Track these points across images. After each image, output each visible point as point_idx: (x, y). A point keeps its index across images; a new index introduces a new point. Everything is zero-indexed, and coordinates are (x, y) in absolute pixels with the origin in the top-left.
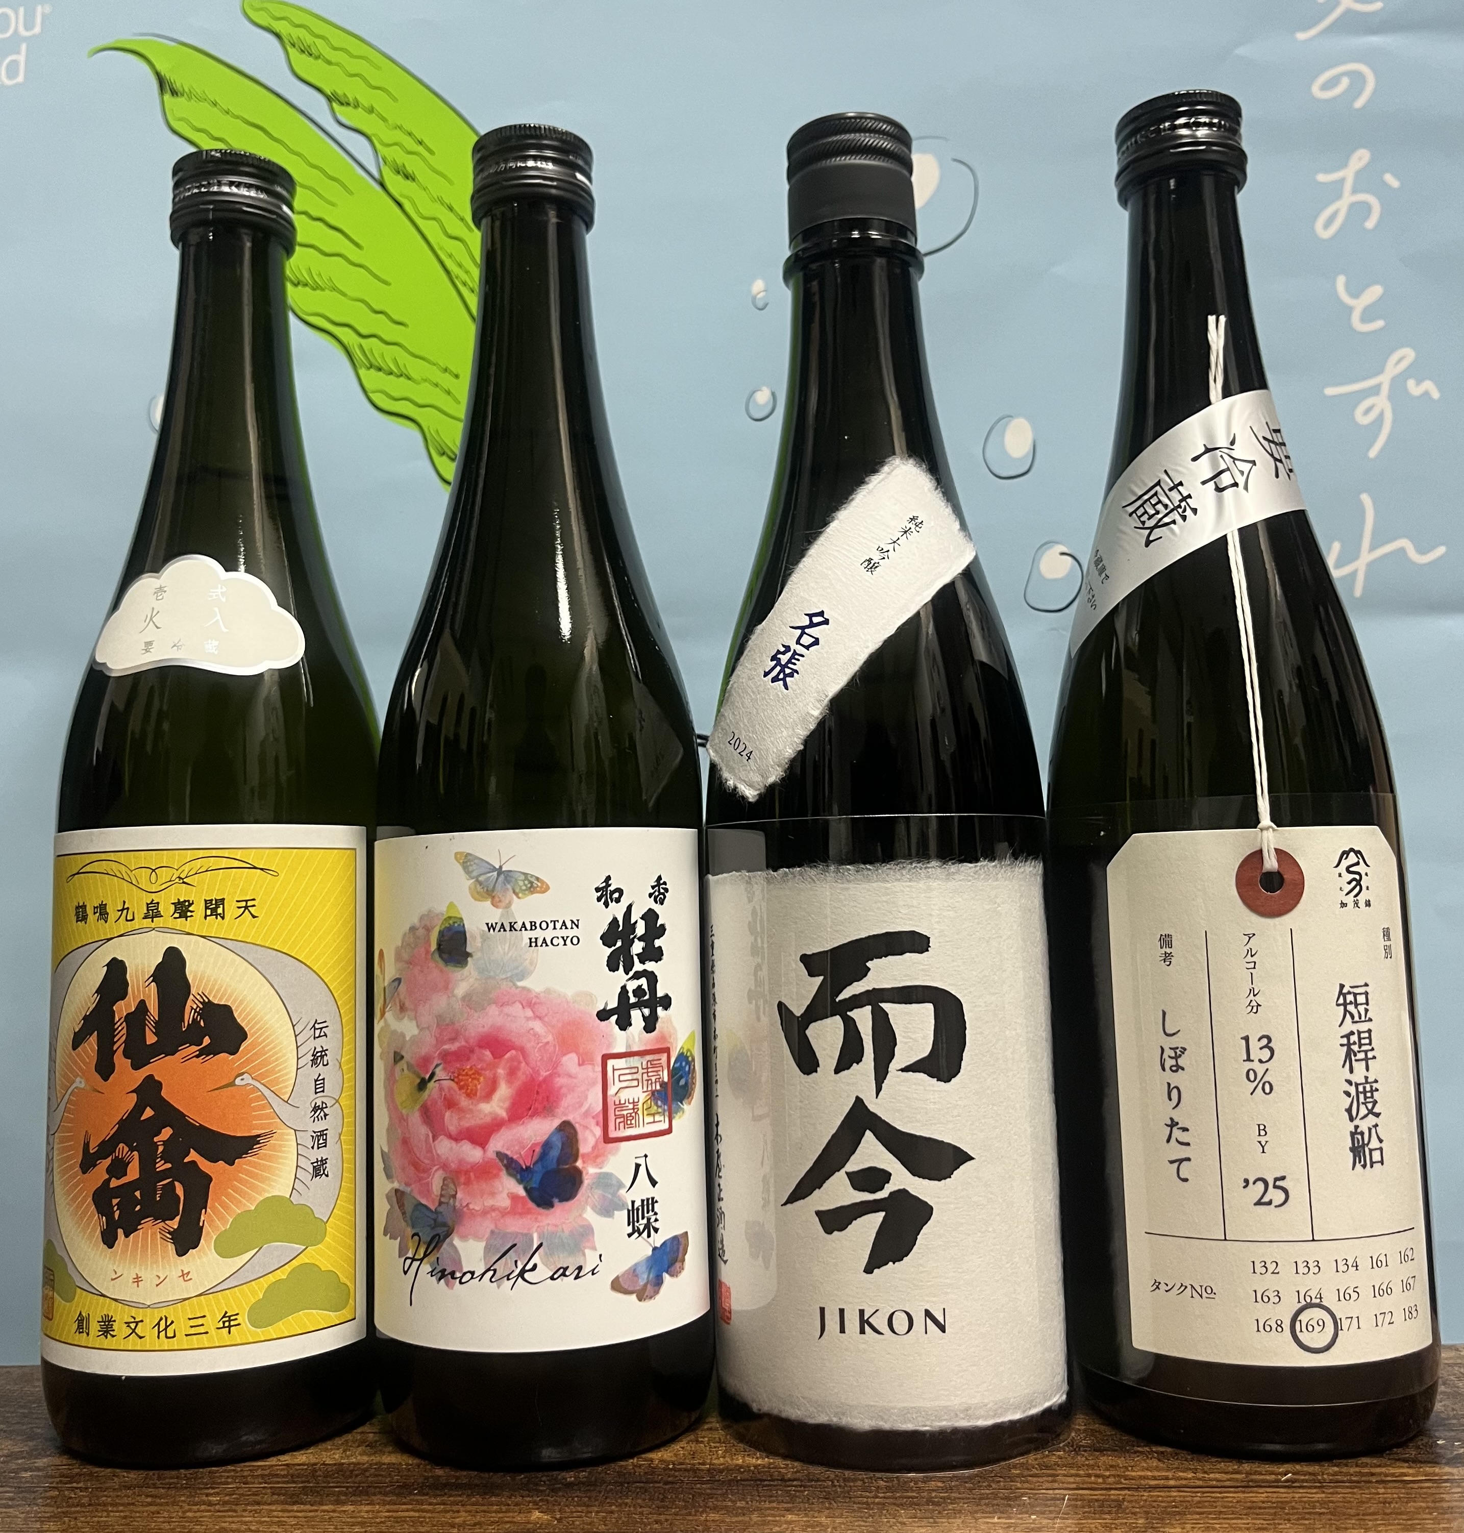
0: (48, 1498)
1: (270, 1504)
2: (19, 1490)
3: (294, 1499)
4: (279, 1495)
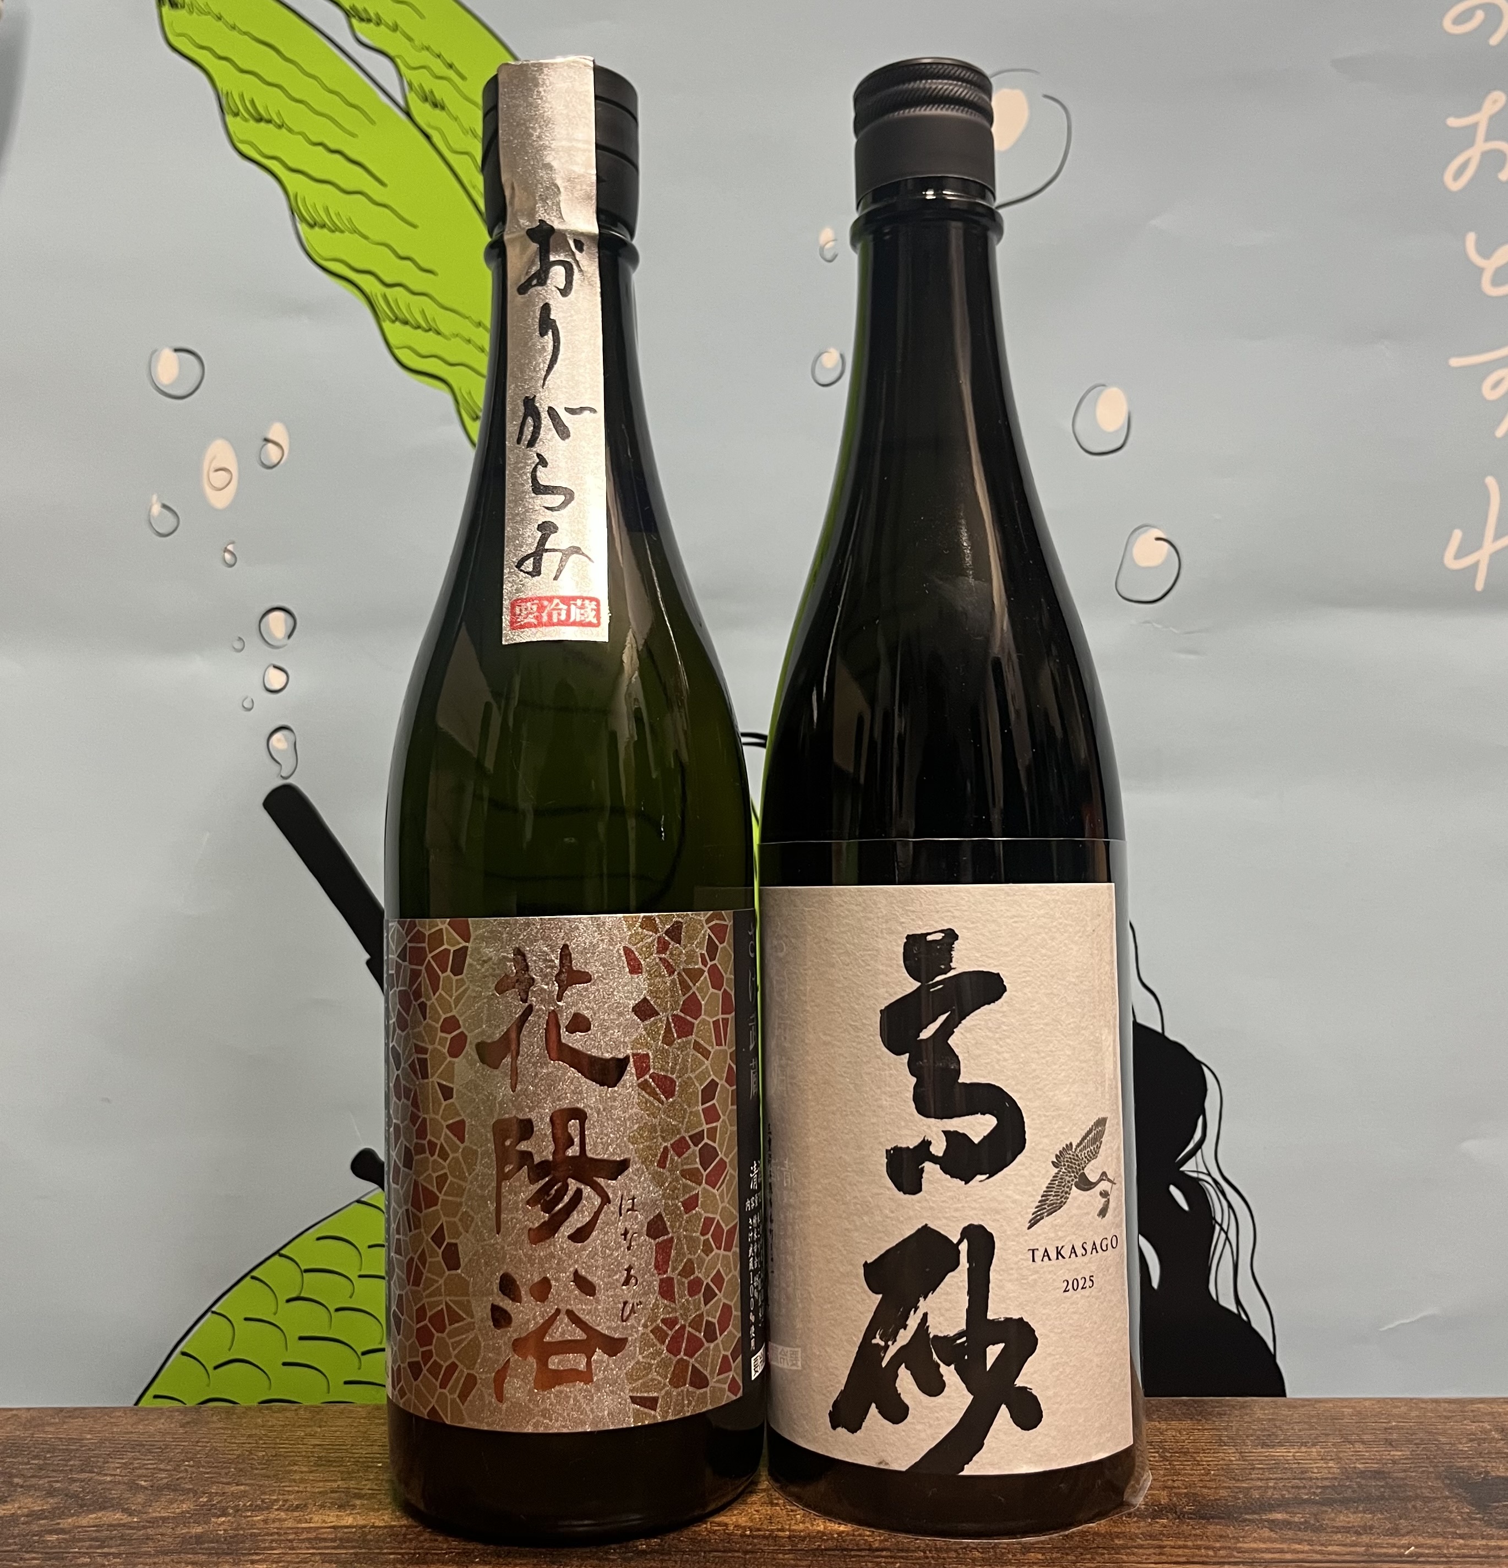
4: (329, 1562)
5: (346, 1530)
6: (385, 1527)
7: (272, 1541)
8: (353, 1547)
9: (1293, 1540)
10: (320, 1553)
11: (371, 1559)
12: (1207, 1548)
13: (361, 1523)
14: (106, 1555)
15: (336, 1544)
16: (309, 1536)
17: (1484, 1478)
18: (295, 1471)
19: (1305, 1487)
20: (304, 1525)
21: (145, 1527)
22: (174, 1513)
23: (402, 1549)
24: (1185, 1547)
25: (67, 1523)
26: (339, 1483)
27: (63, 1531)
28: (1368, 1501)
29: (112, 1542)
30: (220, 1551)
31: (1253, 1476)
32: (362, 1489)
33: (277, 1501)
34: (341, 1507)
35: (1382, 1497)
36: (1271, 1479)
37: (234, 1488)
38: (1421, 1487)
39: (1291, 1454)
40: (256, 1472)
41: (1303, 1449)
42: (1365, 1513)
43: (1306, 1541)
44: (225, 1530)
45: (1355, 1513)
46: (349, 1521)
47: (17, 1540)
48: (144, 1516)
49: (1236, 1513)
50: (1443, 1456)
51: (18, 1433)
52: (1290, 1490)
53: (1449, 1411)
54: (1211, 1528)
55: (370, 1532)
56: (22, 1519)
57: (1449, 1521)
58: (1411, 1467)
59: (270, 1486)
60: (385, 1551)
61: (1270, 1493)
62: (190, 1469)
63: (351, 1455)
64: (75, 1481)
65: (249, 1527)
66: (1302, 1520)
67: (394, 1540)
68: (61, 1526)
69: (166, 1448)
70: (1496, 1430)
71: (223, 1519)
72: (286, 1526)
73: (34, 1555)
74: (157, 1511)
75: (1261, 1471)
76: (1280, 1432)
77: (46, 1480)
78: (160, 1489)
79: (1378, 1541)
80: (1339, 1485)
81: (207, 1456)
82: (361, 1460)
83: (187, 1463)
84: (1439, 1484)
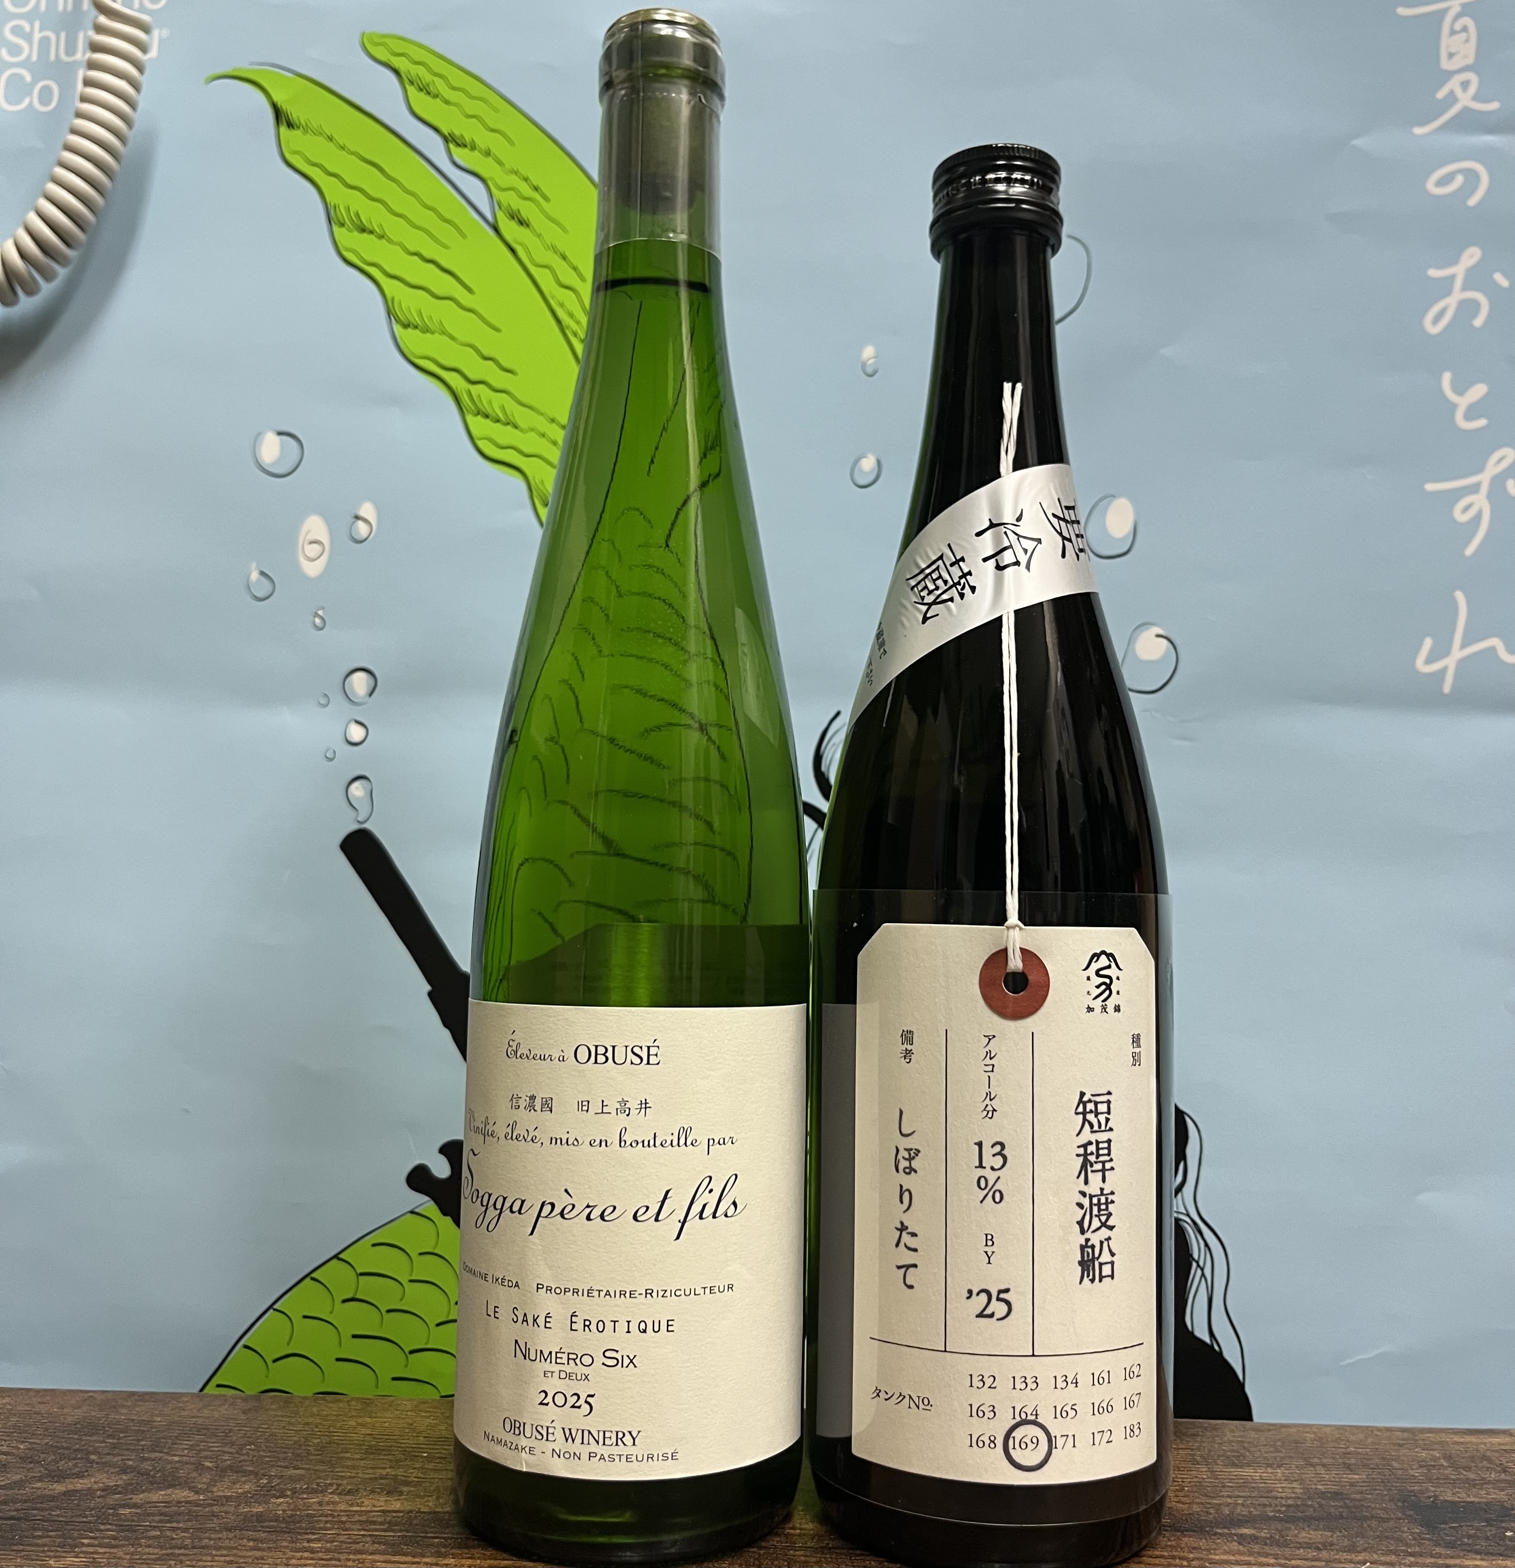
0: (149, 1538)
1: (371, 1554)
2: (122, 1528)
3: (395, 1549)
4: (379, 1543)
5: (394, 1514)
6: (430, 1513)
7: (326, 1522)
8: (401, 1531)
9: (1259, 1554)
10: (370, 1535)
11: (417, 1542)
12: (1181, 1558)
13: (409, 1508)
14: (174, 1529)
15: (384, 1527)
16: (360, 1518)
17: (1433, 1502)
18: (348, 1458)
19: (1270, 1506)
20: (355, 1509)
21: (212, 1505)
22: (237, 1493)
23: (445, 1534)
24: (1162, 1557)
25: (138, 1498)
26: (388, 1470)
27: (135, 1506)
28: (1328, 1520)
29: (180, 1518)
30: (278, 1529)
31: (1223, 1493)
32: (409, 1477)
33: (331, 1485)
34: (389, 1493)
35: (1341, 1517)
36: (1240, 1497)
37: (292, 1472)
38: (1376, 1508)
39: (1258, 1474)
40: (311, 1457)
41: (1269, 1470)
42: (1325, 1531)
43: (1271, 1555)
44: (282, 1510)
45: (1315, 1530)
46: (397, 1505)
47: (93, 1512)
48: (209, 1494)
49: (1208, 1526)
50: (1395, 1480)
51: (94, 1414)
52: (1258, 1507)
53: (1403, 1440)
54: (1186, 1539)
55: (416, 1517)
56: (99, 1492)
57: (1400, 1540)
58: (1366, 1490)
59: (325, 1471)
60: (430, 1535)
61: (1239, 1510)
62: (251, 1452)
63: (399, 1445)
64: (145, 1459)
65: (305, 1508)
66: (1268, 1536)
67: (439, 1524)
68: (134, 1501)
69: (229, 1432)
70: (1445, 1458)
71: (282, 1500)
72: (338, 1509)
73: (109, 1527)
74: (220, 1490)
75: (1231, 1489)
76: (1248, 1454)
77: (120, 1458)
78: (224, 1470)
79: (1337, 1557)
80: (1302, 1504)
81: (267, 1440)
82: (408, 1449)
83: (248, 1447)
84: (1391, 1505)
